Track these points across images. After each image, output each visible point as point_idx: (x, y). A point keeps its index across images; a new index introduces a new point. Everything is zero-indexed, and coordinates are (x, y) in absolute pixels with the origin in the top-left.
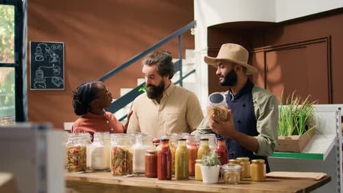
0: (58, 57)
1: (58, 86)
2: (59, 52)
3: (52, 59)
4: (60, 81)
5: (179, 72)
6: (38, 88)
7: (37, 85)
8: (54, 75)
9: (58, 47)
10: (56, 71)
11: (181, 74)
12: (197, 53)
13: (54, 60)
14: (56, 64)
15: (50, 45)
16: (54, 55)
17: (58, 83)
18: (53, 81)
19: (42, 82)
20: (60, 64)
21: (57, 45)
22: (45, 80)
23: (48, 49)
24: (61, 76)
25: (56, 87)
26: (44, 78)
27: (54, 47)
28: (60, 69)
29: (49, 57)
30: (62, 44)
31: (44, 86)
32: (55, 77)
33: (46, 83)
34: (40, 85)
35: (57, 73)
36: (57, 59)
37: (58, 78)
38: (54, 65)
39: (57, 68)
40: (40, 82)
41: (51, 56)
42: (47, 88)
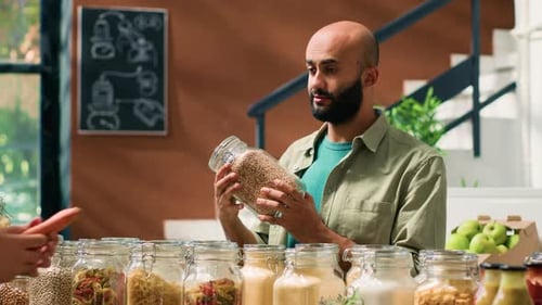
0: (151, 47)
1: (151, 123)
2: (154, 36)
3: (135, 53)
4: (156, 111)
5: (469, 90)
6: (99, 127)
7: (96, 121)
8: (138, 96)
9: (153, 23)
10: (146, 84)
11: (476, 94)
12: (520, 37)
13: (142, 56)
14: (146, 65)
15: (131, 16)
16: (142, 41)
17: (149, 115)
18: (137, 112)
19: (110, 114)
20: (155, 67)
21: (148, 15)
22: (117, 109)
23: (125, 26)
24: (158, 97)
25: (145, 127)
26: (114, 103)
27: (142, 23)
28: (156, 80)
29: (127, 48)
30: (161, 15)
31: (114, 123)
32: (142, 101)
33: (119, 114)
34: (103, 122)
35: (148, 90)
36: (149, 53)
37: (150, 104)
38: (139, 69)
39: (147, 77)
40: (103, 113)
41: (134, 46)
42: (122, 128)
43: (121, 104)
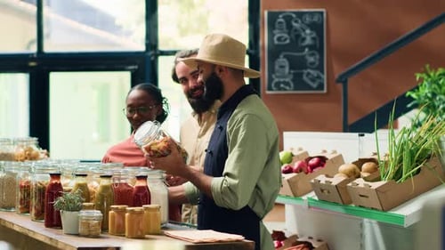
0: (314, 35)
1: (315, 85)
2: (317, 27)
3: (304, 39)
4: (319, 77)
6: (280, 89)
7: (278, 84)
8: (306, 68)
9: (316, 19)
10: (311, 59)
13: (308, 41)
14: (311, 47)
15: (300, 15)
16: (308, 31)
17: (313, 80)
18: (305, 78)
19: (287, 80)
20: (318, 48)
21: (312, 14)
22: (291, 77)
23: (296, 22)
24: (320, 68)
25: (311, 88)
26: (290, 73)
27: (308, 19)
28: (318, 57)
29: (298, 36)
30: (322, 13)
31: (290, 86)
32: (309, 70)
33: (293, 80)
34: (282, 85)
35: (312, 64)
36: (313, 39)
37: (314, 73)
38: (307, 50)
39: (313, 55)
40: (282, 80)
41: (303, 35)
42: (295, 89)
43: (294, 74)
